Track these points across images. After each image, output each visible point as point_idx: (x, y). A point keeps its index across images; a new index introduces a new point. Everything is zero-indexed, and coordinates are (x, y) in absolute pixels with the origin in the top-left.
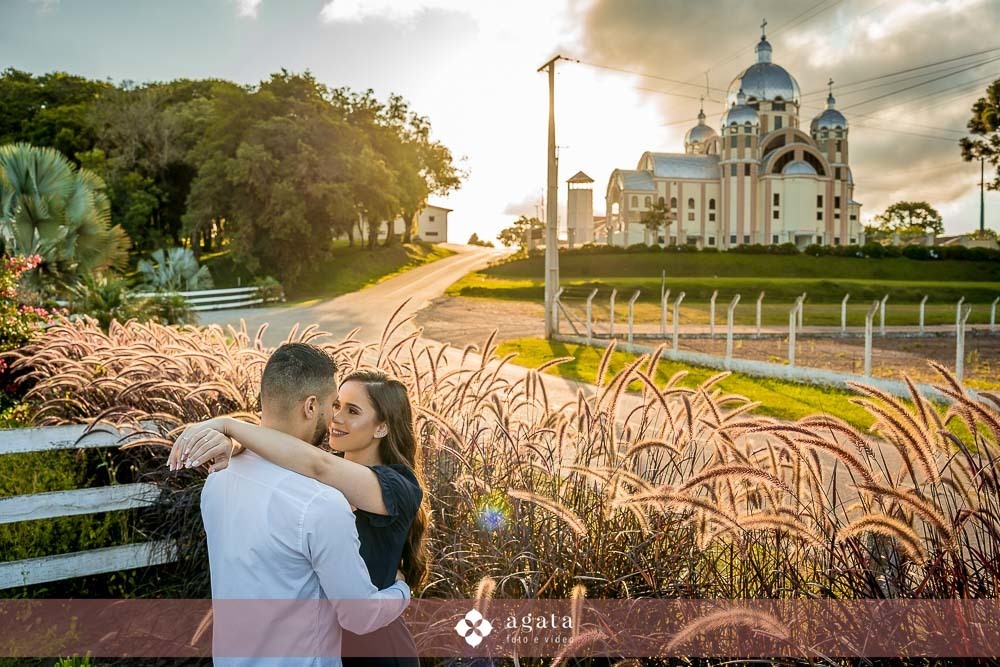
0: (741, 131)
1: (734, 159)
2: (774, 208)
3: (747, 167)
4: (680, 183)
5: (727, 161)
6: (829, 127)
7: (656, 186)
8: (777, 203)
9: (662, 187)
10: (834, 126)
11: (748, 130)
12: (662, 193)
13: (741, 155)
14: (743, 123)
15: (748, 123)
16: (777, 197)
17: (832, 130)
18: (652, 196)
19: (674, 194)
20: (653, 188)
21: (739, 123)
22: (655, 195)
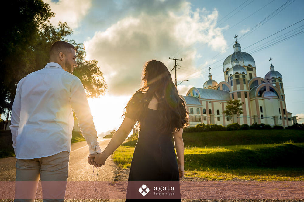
0: (241, 76)
1: (239, 90)
2: (261, 114)
3: (246, 93)
4: (212, 102)
5: (235, 91)
6: (275, 77)
7: (201, 103)
8: (262, 111)
9: (204, 103)
10: (278, 77)
11: (244, 76)
12: (204, 107)
13: (242, 88)
14: (241, 73)
15: (243, 73)
16: (261, 108)
17: (277, 79)
18: (200, 108)
19: (210, 107)
20: (200, 104)
21: (239, 73)
22: (201, 108)
